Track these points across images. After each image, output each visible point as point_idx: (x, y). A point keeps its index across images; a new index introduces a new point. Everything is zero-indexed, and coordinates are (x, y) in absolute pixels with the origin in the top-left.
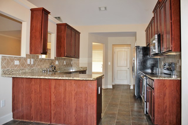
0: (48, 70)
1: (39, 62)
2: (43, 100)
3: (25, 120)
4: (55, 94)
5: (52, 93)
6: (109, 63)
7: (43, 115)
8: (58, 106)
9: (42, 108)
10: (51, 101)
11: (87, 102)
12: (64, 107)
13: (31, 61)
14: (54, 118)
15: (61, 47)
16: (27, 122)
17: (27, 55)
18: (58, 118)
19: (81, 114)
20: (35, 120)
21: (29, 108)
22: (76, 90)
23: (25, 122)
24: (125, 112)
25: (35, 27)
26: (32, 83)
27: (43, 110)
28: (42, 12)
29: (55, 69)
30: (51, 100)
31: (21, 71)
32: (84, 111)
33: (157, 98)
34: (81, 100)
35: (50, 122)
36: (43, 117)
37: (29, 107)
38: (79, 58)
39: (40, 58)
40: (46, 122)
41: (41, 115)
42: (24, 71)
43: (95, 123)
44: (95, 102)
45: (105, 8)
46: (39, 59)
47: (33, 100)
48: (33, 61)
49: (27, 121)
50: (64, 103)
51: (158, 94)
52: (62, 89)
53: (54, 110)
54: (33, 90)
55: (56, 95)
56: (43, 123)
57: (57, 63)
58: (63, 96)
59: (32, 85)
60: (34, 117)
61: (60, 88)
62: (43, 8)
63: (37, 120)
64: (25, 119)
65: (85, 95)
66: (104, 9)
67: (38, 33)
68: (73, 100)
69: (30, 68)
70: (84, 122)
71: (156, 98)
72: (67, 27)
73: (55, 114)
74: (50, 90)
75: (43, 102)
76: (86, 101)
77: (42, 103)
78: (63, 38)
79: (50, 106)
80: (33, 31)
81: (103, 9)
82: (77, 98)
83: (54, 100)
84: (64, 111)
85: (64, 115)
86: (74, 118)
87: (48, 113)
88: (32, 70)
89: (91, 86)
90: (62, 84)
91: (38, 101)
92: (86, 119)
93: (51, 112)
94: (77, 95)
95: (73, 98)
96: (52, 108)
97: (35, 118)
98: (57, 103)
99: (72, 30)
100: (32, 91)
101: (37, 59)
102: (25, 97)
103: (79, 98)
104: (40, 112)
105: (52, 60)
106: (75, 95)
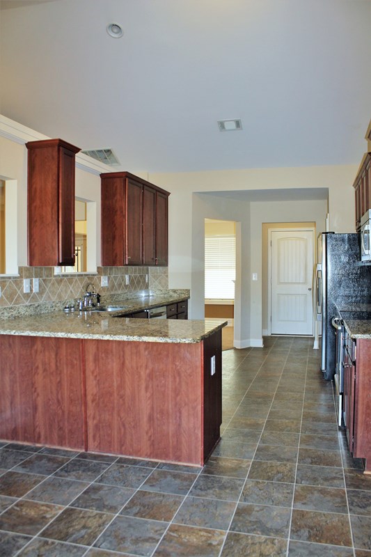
0: (79, 305)
1: (53, 284)
2: (66, 392)
3: (20, 443)
4: (96, 376)
5: (88, 373)
6: (254, 276)
7: (66, 431)
8: (106, 406)
9: (63, 412)
10: (85, 395)
11: (178, 398)
12: (119, 411)
13: (31, 283)
14: (94, 436)
15: (114, 238)
16: (27, 446)
17: (21, 269)
18: (106, 437)
19: (165, 428)
20: (46, 443)
21: (29, 411)
22: (150, 366)
23: (22, 447)
24: (287, 421)
25: (41, 191)
26: (35, 347)
27: (66, 417)
28: (59, 150)
29: (99, 301)
30: (85, 390)
31: (6, 314)
32: (171, 421)
33: (364, 388)
34: (165, 391)
35: (84, 447)
36: (67, 436)
37: (30, 408)
38: (167, 265)
39: (55, 274)
40: (75, 446)
41: (61, 429)
42: (15, 313)
43: (200, 451)
44: (200, 398)
45: (238, 124)
46: (55, 276)
47: (39, 390)
48: (37, 283)
49: (26, 444)
50: (121, 400)
51: (367, 378)
52: (115, 364)
53: (94, 418)
54: (40, 366)
55: (98, 378)
56: (67, 451)
57: (104, 282)
58: (117, 381)
59: (36, 351)
60: (42, 434)
61: (110, 360)
62: (60, 140)
63: (52, 443)
64: (20, 437)
65: (175, 378)
66: (233, 126)
67: (49, 209)
68: (143, 391)
69: (29, 302)
70: (171, 450)
71: (360, 387)
72: (129, 182)
73: (97, 427)
74: (84, 365)
75: (66, 395)
76: (177, 395)
77: (62, 398)
78: (119, 213)
79: (83, 408)
80: (35, 204)
81: (230, 126)
82: (152, 387)
83: (95, 391)
84: (121, 419)
85: (120, 429)
86: (146, 438)
87: (80, 426)
88: (36, 307)
89: (188, 355)
90: (114, 350)
91: (51, 392)
92: (177, 441)
93: (86, 423)
94: (152, 380)
95: (143, 386)
96: (90, 412)
97: (46, 438)
98: (102, 400)
99: (145, 187)
100: (37, 368)
101: (47, 276)
102: (18, 384)
103: (158, 386)
104: (58, 422)
105: (91, 276)
106: (148, 379)
